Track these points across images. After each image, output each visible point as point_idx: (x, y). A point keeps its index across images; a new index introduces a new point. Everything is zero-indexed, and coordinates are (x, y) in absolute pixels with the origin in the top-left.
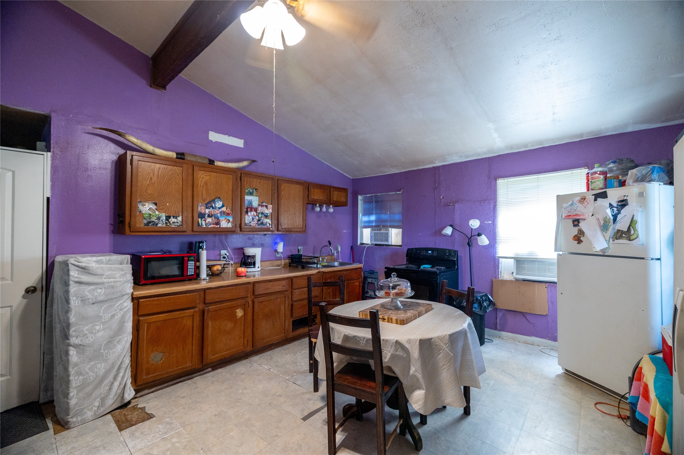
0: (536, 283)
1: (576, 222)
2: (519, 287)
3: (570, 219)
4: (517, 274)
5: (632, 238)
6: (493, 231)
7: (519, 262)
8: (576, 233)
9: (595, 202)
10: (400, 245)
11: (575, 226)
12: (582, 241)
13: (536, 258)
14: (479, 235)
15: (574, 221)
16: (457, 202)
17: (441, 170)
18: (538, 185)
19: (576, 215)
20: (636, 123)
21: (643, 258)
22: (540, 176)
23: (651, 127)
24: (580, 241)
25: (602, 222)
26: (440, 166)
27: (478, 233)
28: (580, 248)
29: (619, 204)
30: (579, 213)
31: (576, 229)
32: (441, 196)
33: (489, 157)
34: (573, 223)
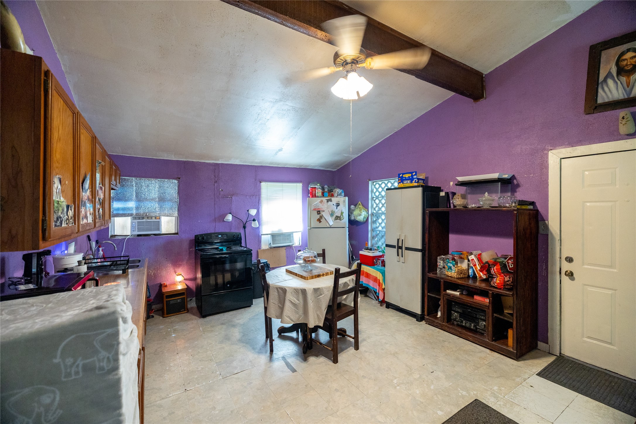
0: (281, 248)
1: (319, 212)
2: (272, 252)
3: (316, 210)
4: (273, 244)
5: (341, 219)
6: (258, 217)
7: (274, 236)
8: (319, 218)
9: (327, 203)
10: (173, 233)
11: (318, 214)
12: (321, 222)
13: (282, 233)
14: (254, 220)
15: (318, 212)
16: (233, 195)
17: (220, 167)
18: (283, 189)
19: (319, 209)
20: (320, 166)
21: (344, 227)
22: (283, 184)
23: (321, 169)
24: (320, 222)
25: (330, 213)
26: (219, 163)
27: (254, 219)
28: (321, 225)
29: (337, 205)
30: (320, 208)
31: (319, 216)
32: (220, 189)
33: (256, 166)
34: (317, 213)
